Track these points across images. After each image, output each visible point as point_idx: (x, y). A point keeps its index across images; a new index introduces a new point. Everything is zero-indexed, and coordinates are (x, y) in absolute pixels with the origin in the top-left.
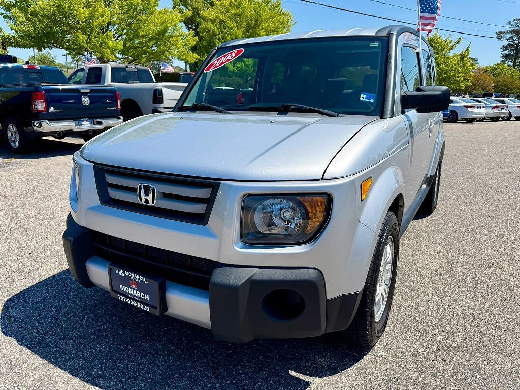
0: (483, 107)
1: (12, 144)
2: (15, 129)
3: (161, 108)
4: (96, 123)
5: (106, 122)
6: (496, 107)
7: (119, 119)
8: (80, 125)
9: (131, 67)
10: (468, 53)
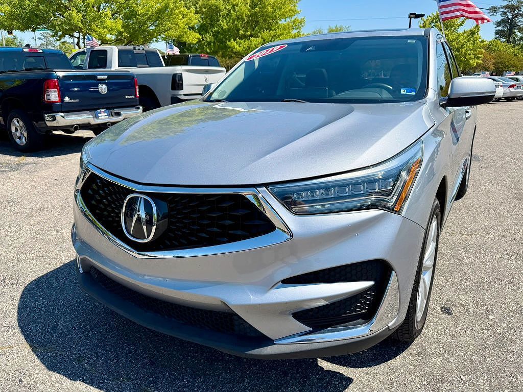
0: (501, 86)
1: (17, 140)
2: (21, 123)
3: (181, 95)
4: (113, 114)
5: (125, 113)
6: (513, 86)
7: (139, 108)
8: (97, 117)
9: (139, 49)
10: (478, 29)
